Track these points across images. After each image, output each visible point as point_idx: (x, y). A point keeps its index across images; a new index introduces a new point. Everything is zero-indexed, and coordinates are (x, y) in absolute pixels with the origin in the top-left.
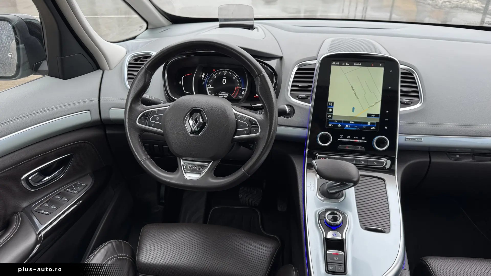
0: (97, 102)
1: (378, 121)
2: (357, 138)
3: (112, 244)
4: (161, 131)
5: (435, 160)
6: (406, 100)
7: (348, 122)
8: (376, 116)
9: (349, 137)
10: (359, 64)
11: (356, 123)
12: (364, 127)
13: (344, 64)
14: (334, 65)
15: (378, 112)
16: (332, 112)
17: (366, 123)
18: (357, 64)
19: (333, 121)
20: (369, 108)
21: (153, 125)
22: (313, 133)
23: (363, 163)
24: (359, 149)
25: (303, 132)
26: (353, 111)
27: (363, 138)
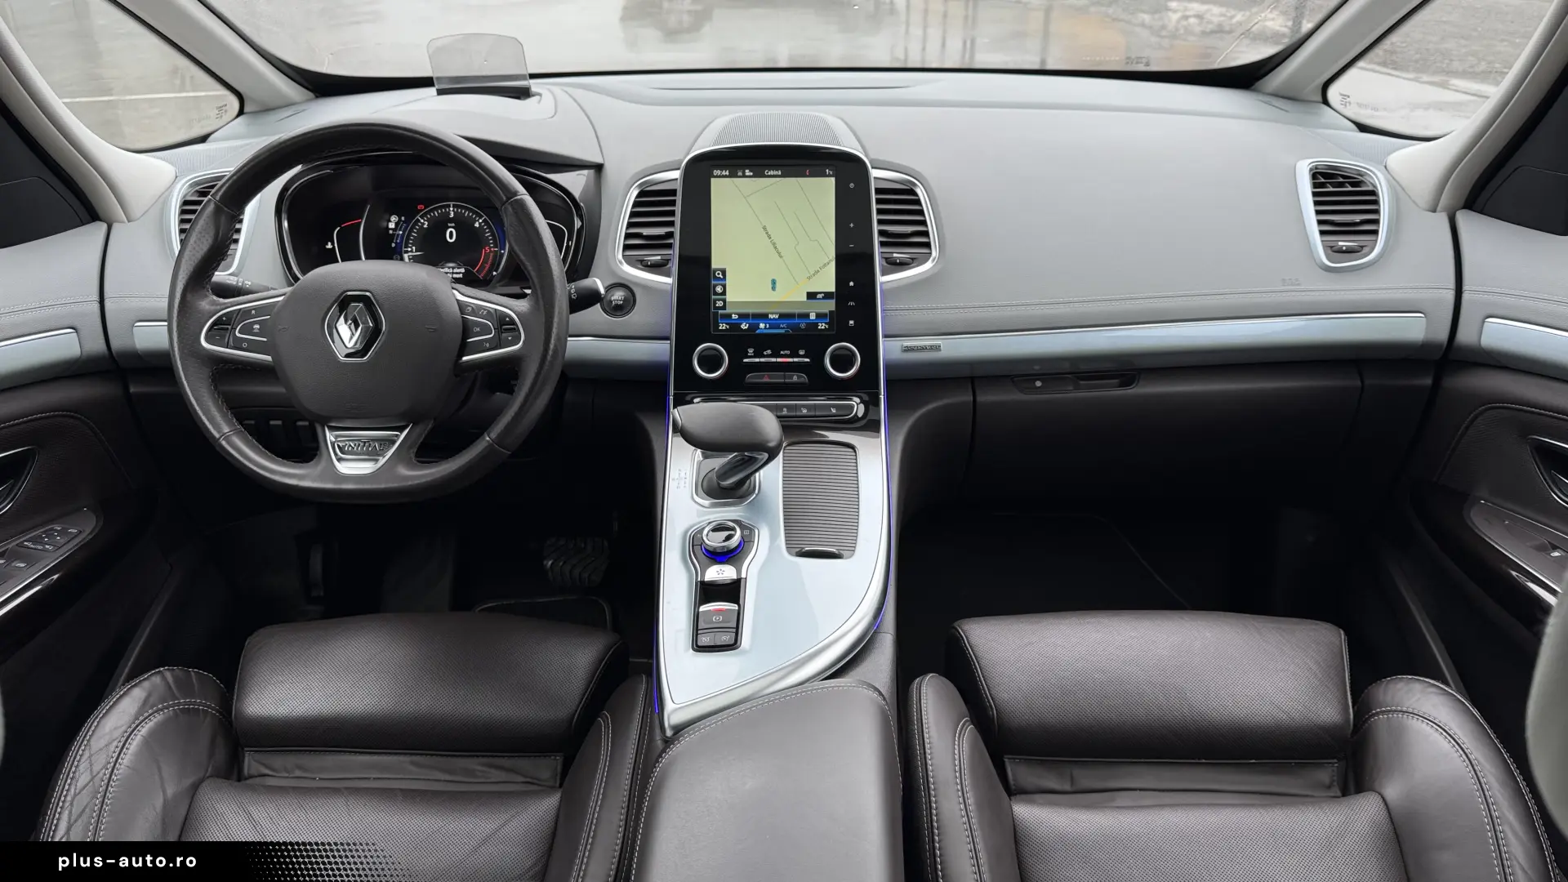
0: (96, 307)
1: (833, 308)
2: (788, 352)
3: (164, 678)
4: (269, 358)
5: (987, 397)
6: (898, 254)
7: (764, 317)
8: (828, 296)
9: (769, 352)
10: (776, 173)
11: (782, 316)
12: (803, 326)
13: (740, 174)
14: (717, 177)
15: (832, 289)
16: (724, 293)
17: (807, 316)
18: (771, 173)
19: (729, 316)
20: (809, 278)
21: (245, 345)
22: (683, 351)
23: (805, 411)
24: (795, 378)
25: (662, 351)
26: (774, 288)
27: (802, 352)
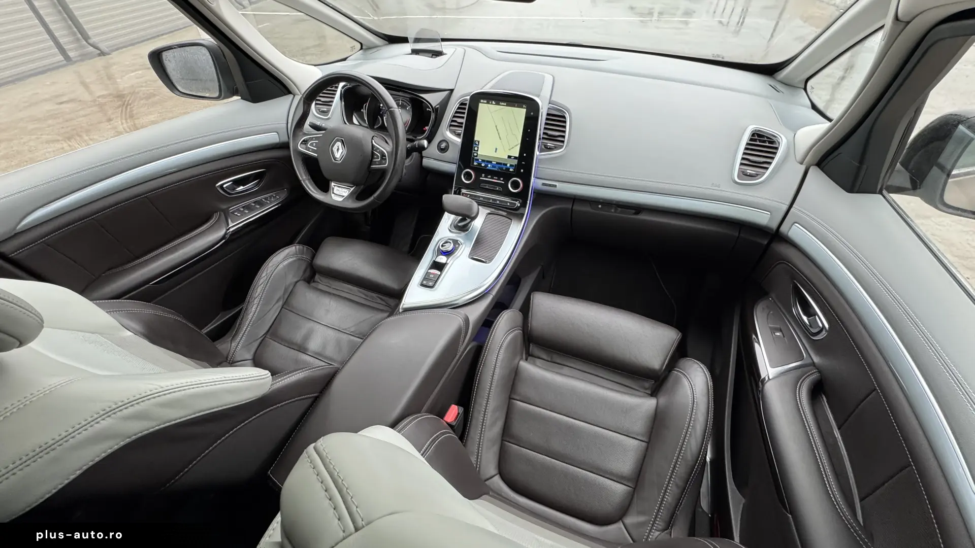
1: (516, 163)
2: (497, 178)
3: (296, 248)
4: (316, 155)
5: (578, 208)
6: (550, 144)
7: (491, 162)
8: (515, 158)
9: (490, 177)
10: (504, 104)
11: (497, 163)
12: (504, 169)
13: (490, 103)
14: (482, 103)
15: (517, 155)
16: (477, 151)
17: (506, 165)
18: (502, 104)
19: (478, 160)
20: (510, 150)
21: (311, 150)
22: (460, 170)
23: (498, 202)
24: (497, 189)
25: (452, 168)
26: (496, 152)
27: (502, 179)
